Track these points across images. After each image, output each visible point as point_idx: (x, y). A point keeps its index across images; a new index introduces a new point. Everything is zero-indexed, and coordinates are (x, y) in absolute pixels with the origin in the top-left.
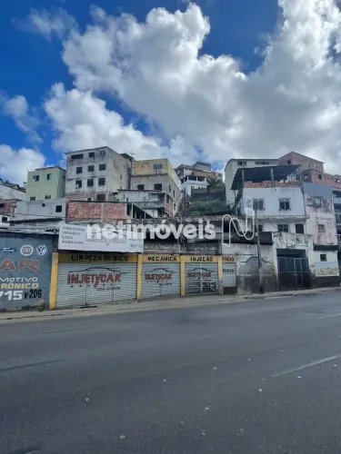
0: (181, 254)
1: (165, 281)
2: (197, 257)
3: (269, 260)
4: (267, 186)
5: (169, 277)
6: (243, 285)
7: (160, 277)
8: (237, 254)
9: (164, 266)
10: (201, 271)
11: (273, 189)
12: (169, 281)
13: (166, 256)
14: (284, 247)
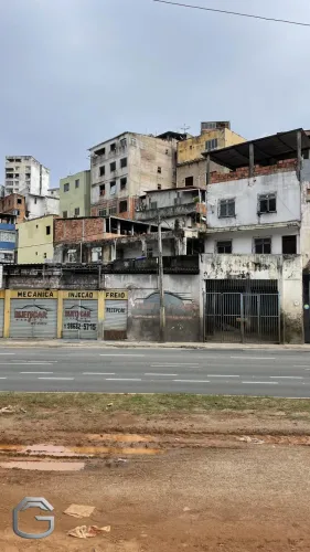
0: (59, 289)
1: (38, 320)
2: (75, 293)
3: (188, 296)
4: (243, 177)
5: (44, 315)
6: (137, 329)
7: (32, 315)
8: (129, 288)
9: (38, 302)
10: (80, 310)
11: (252, 179)
12: (44, 320)
13: (40, 291)
14: (222, 276)
